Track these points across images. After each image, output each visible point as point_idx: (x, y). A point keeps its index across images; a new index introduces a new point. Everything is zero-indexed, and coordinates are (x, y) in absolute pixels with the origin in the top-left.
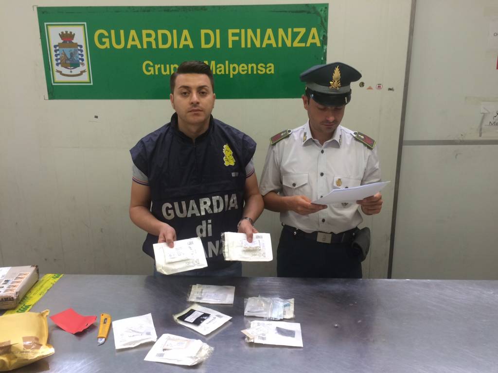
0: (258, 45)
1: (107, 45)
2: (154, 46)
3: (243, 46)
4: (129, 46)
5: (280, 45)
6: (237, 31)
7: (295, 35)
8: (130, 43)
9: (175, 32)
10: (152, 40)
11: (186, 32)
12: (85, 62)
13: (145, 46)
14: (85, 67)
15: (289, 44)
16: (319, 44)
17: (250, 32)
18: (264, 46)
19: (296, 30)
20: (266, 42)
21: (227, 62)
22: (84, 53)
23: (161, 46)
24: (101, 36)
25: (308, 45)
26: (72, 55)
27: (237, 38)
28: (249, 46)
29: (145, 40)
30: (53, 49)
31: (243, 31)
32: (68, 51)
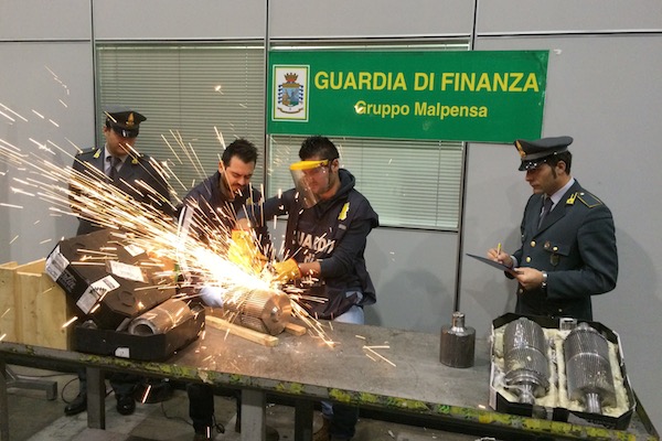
0: (472, 88)
1: (326, 86)
2: (369, 88)
3: (456, 89)
4: (345, 88)
5: (495, 89)
6: (452, 75)
7: (511, 80)
8: (347, 84)
9: (390, 75)
10: (368, 82)
11: (400, 75)
12: (304, 101)
13: (360, 87)
14: (303, 106)
15: (504, 88)
16: (536, 90)
17: (464, 76)
18: (478, 89)
19: (512, 75)
20: (480, 85)
21: (439, 104)
22: (304, 93)
23: (375, 87)
24: (322, 77)
25: (525, 90)
26: (293, 93)
27: (451, 82)
28: (463, 89)
29: (361, 81)
30: (277, 88)
31: (458, 75)
32: (290, 90)
